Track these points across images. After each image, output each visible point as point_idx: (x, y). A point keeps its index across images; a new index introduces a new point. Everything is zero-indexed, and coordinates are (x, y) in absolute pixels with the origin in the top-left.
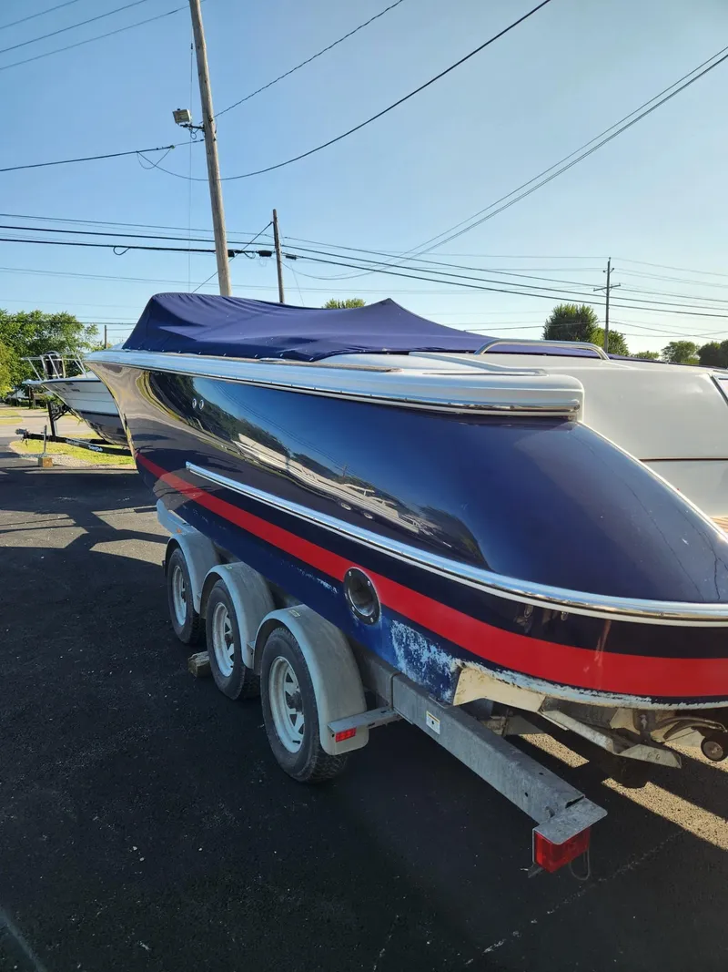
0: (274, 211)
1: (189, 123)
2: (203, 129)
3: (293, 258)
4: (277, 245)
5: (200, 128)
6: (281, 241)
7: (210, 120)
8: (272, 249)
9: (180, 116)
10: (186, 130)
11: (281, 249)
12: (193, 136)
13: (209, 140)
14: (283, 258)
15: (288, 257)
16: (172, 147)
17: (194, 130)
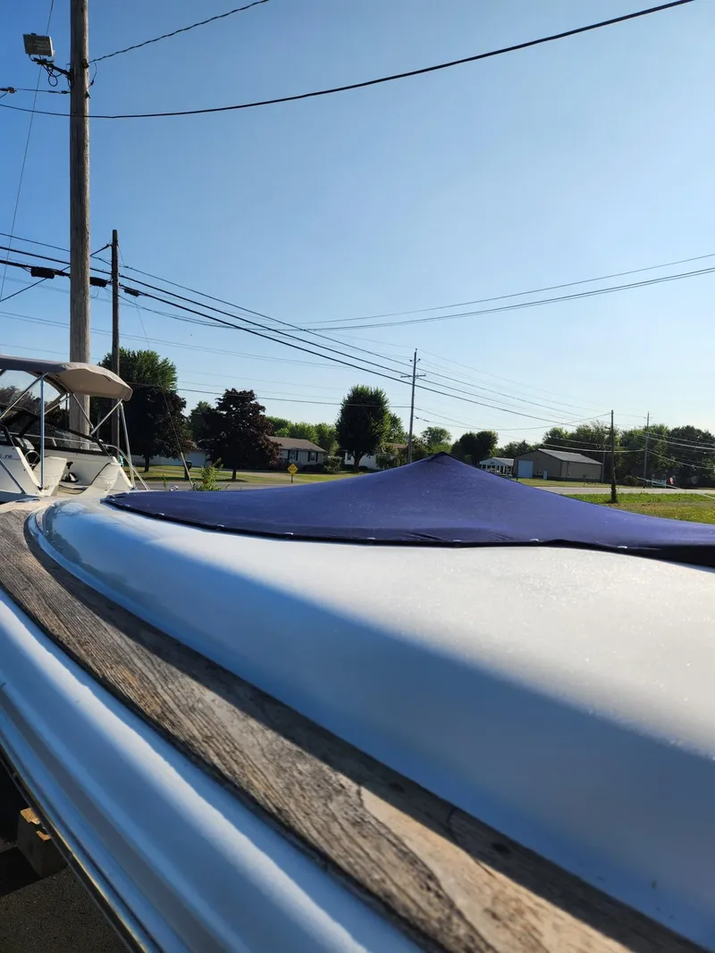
0: (115, 233)
1: (49, 59)
2: (70, 75)
3: (135, 293)
4: (114, 273)
5: (63, 72)
6: (121, 270)
7: (84, 65)
8: (108, 277)
9: (35, 45)
10: (43, 70)
11: (120, 280)
12: (53, 80)
13: (78, 95)
14: (121, 292)
15: (128, 290)
16: (12, 90)
17: (56, 73)
